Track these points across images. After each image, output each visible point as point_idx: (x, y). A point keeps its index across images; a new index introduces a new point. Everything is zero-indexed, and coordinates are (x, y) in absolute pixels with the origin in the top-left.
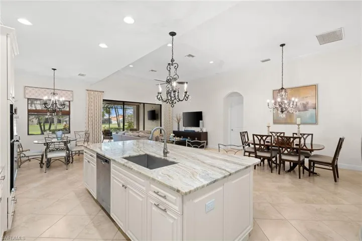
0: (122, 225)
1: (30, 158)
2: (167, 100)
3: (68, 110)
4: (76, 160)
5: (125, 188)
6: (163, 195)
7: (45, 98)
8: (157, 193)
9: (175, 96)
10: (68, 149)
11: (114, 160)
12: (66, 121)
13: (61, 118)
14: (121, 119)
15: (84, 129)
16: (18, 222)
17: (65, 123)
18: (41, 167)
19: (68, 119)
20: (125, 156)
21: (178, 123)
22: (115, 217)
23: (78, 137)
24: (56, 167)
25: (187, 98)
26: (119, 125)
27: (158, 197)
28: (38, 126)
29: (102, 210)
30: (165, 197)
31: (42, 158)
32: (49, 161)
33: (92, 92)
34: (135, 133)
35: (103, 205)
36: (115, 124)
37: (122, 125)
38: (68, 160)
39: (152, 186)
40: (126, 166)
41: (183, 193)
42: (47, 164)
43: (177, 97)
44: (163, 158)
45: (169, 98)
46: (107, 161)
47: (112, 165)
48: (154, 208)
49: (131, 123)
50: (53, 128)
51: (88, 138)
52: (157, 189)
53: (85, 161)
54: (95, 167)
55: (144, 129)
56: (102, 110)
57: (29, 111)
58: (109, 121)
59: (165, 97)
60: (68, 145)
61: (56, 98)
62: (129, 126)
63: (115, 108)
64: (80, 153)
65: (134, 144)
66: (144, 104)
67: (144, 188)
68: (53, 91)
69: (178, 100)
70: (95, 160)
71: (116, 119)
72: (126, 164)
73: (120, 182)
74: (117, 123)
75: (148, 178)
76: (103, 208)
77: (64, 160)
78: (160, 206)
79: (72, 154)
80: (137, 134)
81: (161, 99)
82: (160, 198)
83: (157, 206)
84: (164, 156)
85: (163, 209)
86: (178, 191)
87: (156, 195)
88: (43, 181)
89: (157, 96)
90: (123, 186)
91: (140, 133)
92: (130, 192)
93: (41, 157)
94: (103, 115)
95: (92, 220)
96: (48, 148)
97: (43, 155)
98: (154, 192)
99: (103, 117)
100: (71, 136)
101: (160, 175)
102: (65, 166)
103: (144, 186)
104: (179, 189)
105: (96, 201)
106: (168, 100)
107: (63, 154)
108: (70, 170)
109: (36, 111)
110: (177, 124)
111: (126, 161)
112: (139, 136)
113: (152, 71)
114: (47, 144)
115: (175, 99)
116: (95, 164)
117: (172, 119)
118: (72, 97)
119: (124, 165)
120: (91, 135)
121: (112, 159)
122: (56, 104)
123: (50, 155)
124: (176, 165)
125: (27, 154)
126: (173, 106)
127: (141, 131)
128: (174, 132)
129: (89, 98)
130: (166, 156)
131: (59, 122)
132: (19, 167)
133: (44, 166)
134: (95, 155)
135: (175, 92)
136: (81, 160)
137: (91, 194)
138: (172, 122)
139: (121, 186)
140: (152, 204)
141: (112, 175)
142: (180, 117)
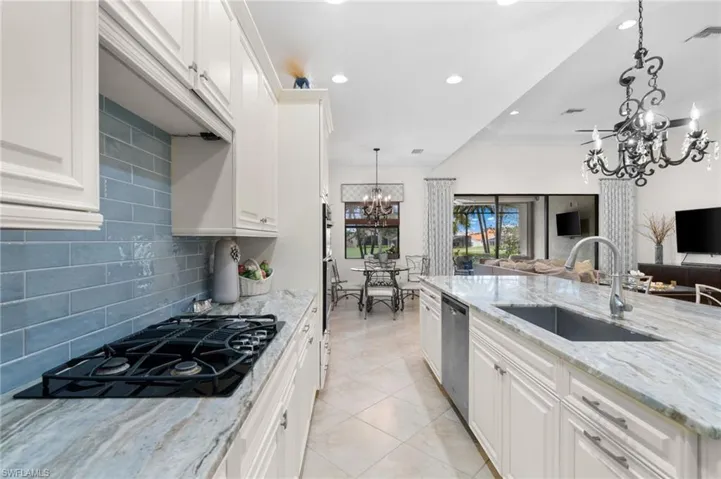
0: (495, 455)
1: (348, 292)
2: (619, 169)
3: (396, 217)
4: (408, 306)
5: (502, 372)
6: (616, 417)
7: (365, 198)
8: (594, 405)
9: (650, 152)
10: (395, 285)
11: (477, 309)
12: (394, 242)
13: (387, 237)
14: (492, 236)
15: (421, 253)
16: (332, 383)
17: (393, 244)
18: (361, 310)
19: (396, 238)
20: (500, 303)
21: (659, 244)
22: (479, 431)
23: (411, 265)
24: (380, 313)
25: (702, 152)
26: (486, 248)
27: (596, 416)
28: (359, 249)
29: (452, 409)
30: (621, 423)
31: (362, 295)
32: (370, 299)
33: (435, 182)
34: (524, 264)
35: (453, 399)
36: (478, 248)
37: (492, 250)
38: (396, 305)
39: (575, 381)
40: (504, 323)
41: (702, 428)
42: (368, 306)
43: (657, 154)
44: (610, 321)
45: (628, 162)
46: (462, 309)
47: (473, 318)
48: (584, 445)
49: (514, 244)
50: (376, 251)
51: (428, 267)
52: (595, 395)
53: (422, 306)
54: (439, 320)
55: (547, 257)
56: (453, 219)
57: (347, 221)
58: (466, 241)
59: (612, 163)
60: (397, 277)
61: (380, 196)
62: (510, 251)
63: (478, 213)
64: (414, 294)
65: (521, 284)
66: (547, 196)
67: (553, 385)
68: (374, 187)
69: (663, 163)
70: (440, 305)
71: (480, 236)
72: (502, 319)
73: (491, 359)
74: (482, 245)
75: (563, 358)
76: (454, 406)
77: (390, 303)
78: (604, 444)
79: (402, 295)
80: (530, 266)
81: (599, 167)
82: (603, 421)
83: (595, 440)
84: (614, 318)
85: (618, 454)
86: (677, 417)
87: (589, 411)
88: (364, 332)
89: (588, 161)
90: (497, 367)
91: (537, 264)
92: (514, 384)
93: (359, 293)
94: (455, 230)
95: (433, 420)
96: (368, 280)
97: (362, 291)
98: (584, 399)
99: (454, 233)
100: (400, 263)
101: (602, 359)
102: (392, 315)
103: (551, 379)
104: (682, 411)
105: (442, 388)
106: (625, 167)
107: (389, 292)
108: (399, 321)
109: (355, 221)
110: (653, 246)
111: (504, 313)
112: (534, 271)
113: (570, 111)
114: (367, 273)
115: (653, 160)
116: (440, 315)
117: (636, 231)
118: (403, 194)
119: (498, 321)
120: (432, 263)
121: (472, 306)
122: (379, 206)
123: (372, 292)
124: (660, 344)
125: (344, 286)
126: (641, 182)
127: (538, 260)
128: (642, 268)
129: (430, 195)
130: (621, 318)
131: (385, 242)
132: (335, 305)
133: (364, 309)
134: (439, 297)
135: (650, 138)
136: (415, 308)
137: (432, 373)
138: (635, 240)
139: (493, 366)
140: (575, 429)
141: (472, 340)
142: (664, 224)
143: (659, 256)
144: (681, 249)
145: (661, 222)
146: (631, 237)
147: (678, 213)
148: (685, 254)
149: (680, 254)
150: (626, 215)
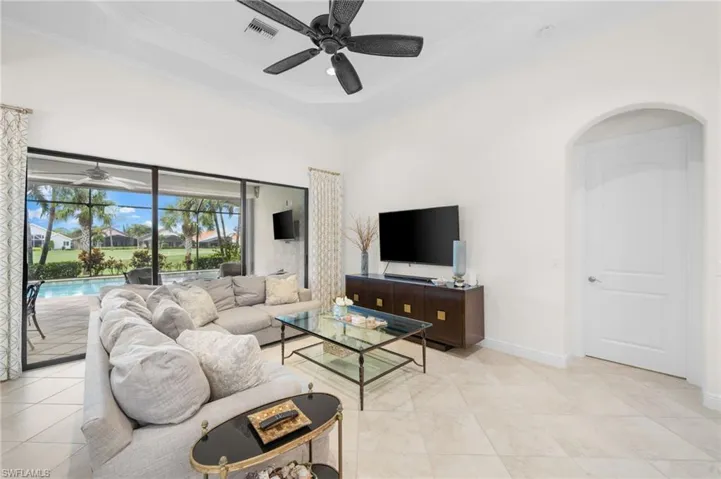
21: (364, 251)
113: (256, 26)
117: (344, 235)
128: (349, 281)
138: (343, 247)
142: (369, 229)
143: (365, 267)
144: (384, 257)
145: (366, 226)
146: (340, 242)
147: (382, 216)
148: (386, 263)
149: (383, 262)
150: (335, 217)
